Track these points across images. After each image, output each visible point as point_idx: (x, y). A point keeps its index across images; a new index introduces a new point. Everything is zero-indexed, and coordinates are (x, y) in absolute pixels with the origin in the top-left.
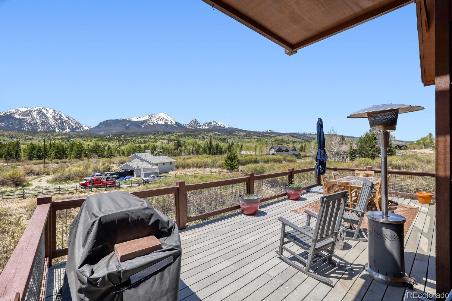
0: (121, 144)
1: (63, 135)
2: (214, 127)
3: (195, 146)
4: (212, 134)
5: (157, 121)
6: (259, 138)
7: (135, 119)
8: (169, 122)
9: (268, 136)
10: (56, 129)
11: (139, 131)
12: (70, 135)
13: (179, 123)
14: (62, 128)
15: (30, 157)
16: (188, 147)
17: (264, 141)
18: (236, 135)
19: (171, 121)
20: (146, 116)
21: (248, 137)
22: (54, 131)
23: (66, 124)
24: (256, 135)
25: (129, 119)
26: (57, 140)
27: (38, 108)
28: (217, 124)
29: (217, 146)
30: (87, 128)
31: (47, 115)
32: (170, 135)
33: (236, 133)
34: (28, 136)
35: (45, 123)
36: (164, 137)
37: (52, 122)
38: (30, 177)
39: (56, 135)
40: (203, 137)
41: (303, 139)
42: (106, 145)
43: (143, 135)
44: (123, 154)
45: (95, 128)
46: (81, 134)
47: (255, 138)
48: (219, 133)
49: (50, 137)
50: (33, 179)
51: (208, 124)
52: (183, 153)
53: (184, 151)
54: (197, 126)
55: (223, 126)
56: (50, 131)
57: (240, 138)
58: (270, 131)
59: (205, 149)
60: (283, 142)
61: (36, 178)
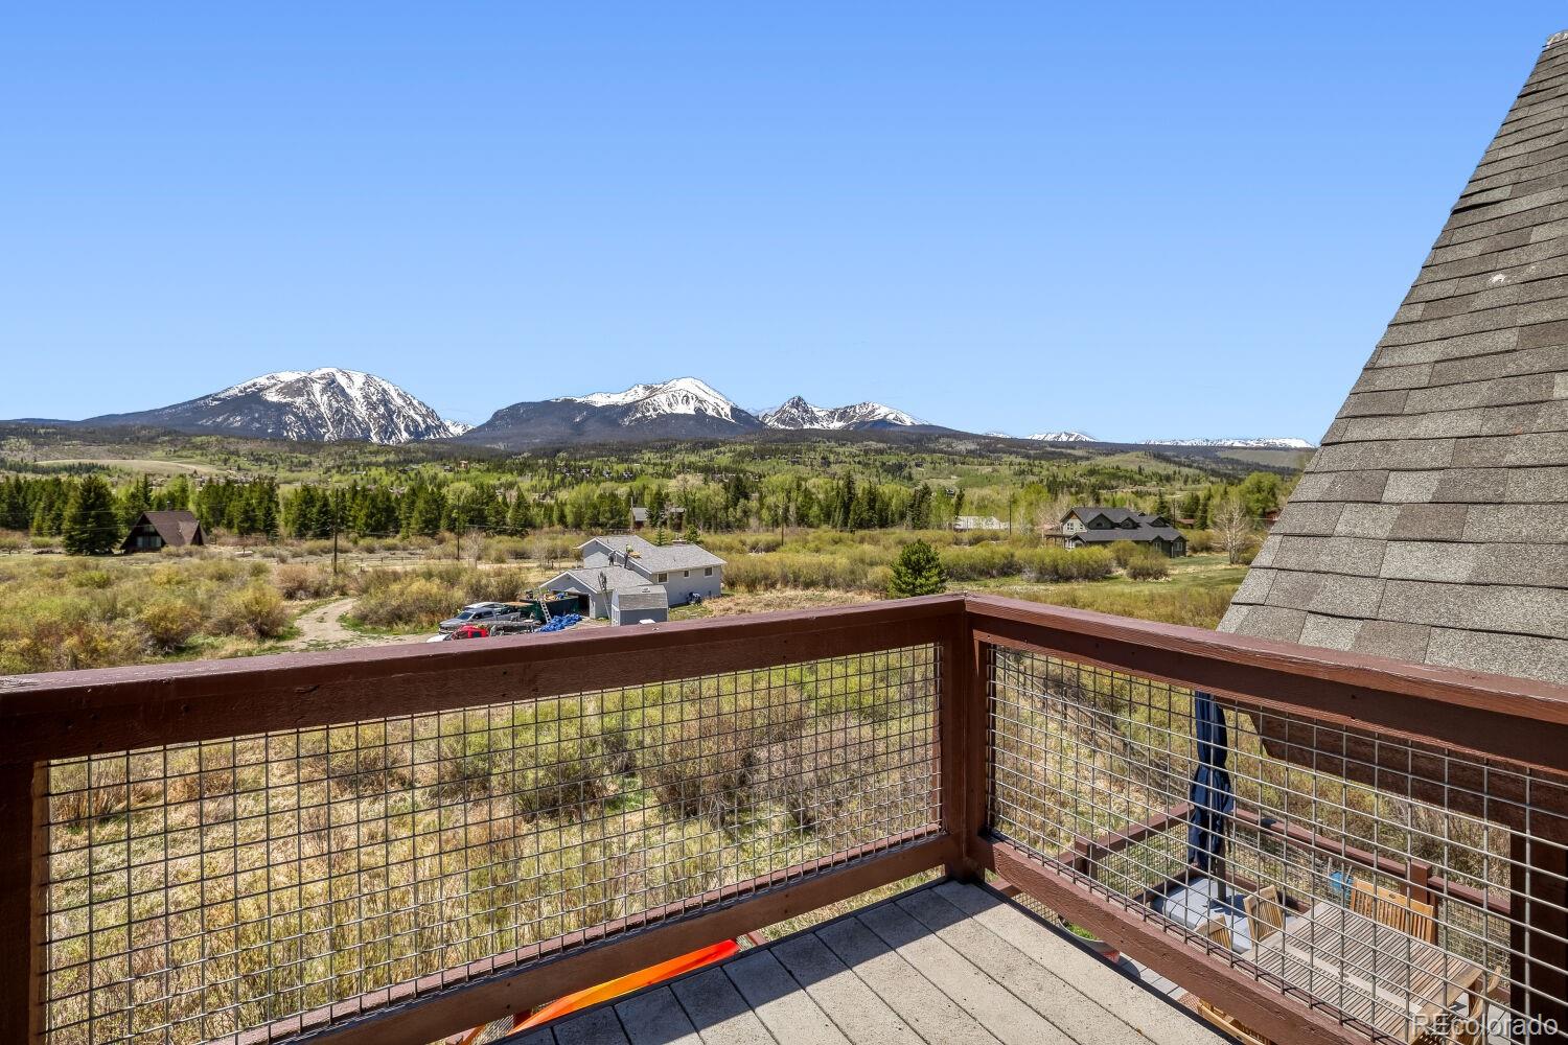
0: (556, 481)
1: (389, 453)
2: (863, 423)
3: (794, 495)
4: (854, 449)
5: (670, 405)
6: (1026, 461)
7: (600, 401)
8: (711, 407)
9: (1061, 455)
10: (372, 435)
11: (612, 437)
12: (408, 451)
13: (743, 411)
14: (387, 430)
15: (299, 530)
16: (770, 500)
17: (1045, 473)
18: (941, 451)
19: (718, 405)
20: (636, 388)
21: (986, 461)
22: (366, 439)
23: (398, 416)
24: (1017, 453)
25: (582, 400)
26: (374, 469)
27: (325, 371)
28: (873, 411)
29: (873, 497)
30: (457, 431)
31: (348, 390)
32: (713, 451)
33: (942, 444)
34: (299, 455)
35: (343, 414)
36: (693, 458)
37: (361, 411)
38: (297, 602)
39: (371, 453)
40: (823, 458)
41: (1201, 469)
42: (510, 486)
43: (625, 452)
44: (562, 519)
45: (481, 428)
46: (441, 448)
47: (1011, 464)
48: (881, 446)
49: (355, 458)
50: (305, 612)
51: (843, 415)
52: (753, 521)
53: (758, 512)
54: (803, 419)
55: (896, 418)
56: (356, 440)
57: (955, 463)
58: (1071, 435)
59: (828, 507)
60: (1119, 478)
61: (311, 608)
